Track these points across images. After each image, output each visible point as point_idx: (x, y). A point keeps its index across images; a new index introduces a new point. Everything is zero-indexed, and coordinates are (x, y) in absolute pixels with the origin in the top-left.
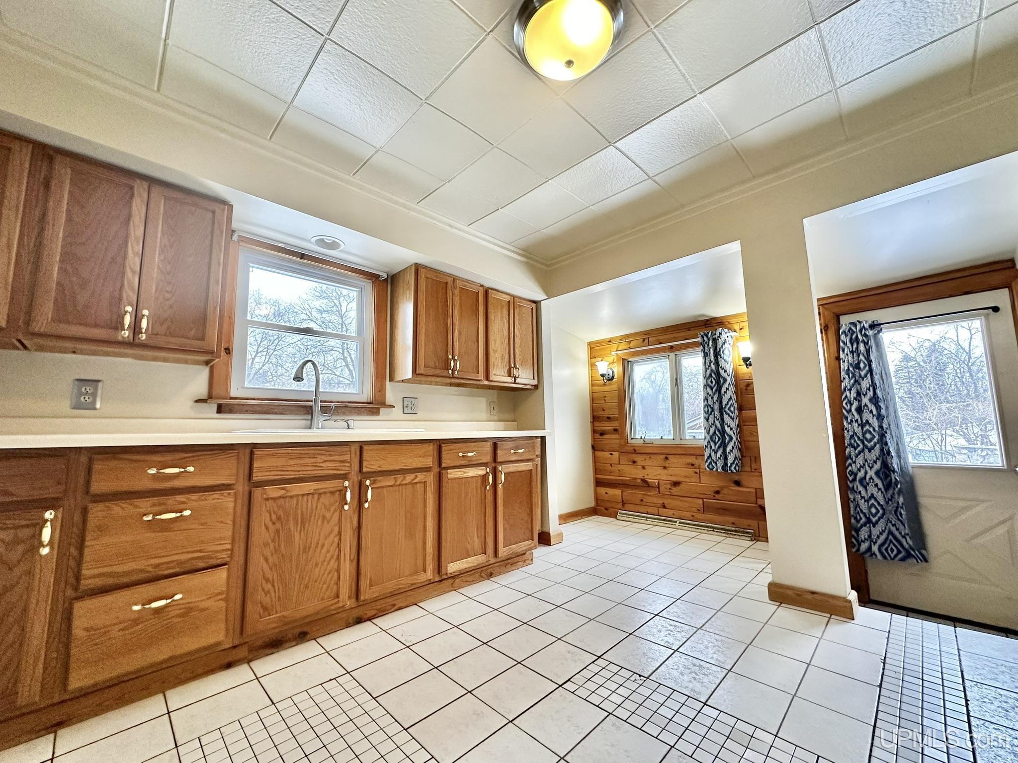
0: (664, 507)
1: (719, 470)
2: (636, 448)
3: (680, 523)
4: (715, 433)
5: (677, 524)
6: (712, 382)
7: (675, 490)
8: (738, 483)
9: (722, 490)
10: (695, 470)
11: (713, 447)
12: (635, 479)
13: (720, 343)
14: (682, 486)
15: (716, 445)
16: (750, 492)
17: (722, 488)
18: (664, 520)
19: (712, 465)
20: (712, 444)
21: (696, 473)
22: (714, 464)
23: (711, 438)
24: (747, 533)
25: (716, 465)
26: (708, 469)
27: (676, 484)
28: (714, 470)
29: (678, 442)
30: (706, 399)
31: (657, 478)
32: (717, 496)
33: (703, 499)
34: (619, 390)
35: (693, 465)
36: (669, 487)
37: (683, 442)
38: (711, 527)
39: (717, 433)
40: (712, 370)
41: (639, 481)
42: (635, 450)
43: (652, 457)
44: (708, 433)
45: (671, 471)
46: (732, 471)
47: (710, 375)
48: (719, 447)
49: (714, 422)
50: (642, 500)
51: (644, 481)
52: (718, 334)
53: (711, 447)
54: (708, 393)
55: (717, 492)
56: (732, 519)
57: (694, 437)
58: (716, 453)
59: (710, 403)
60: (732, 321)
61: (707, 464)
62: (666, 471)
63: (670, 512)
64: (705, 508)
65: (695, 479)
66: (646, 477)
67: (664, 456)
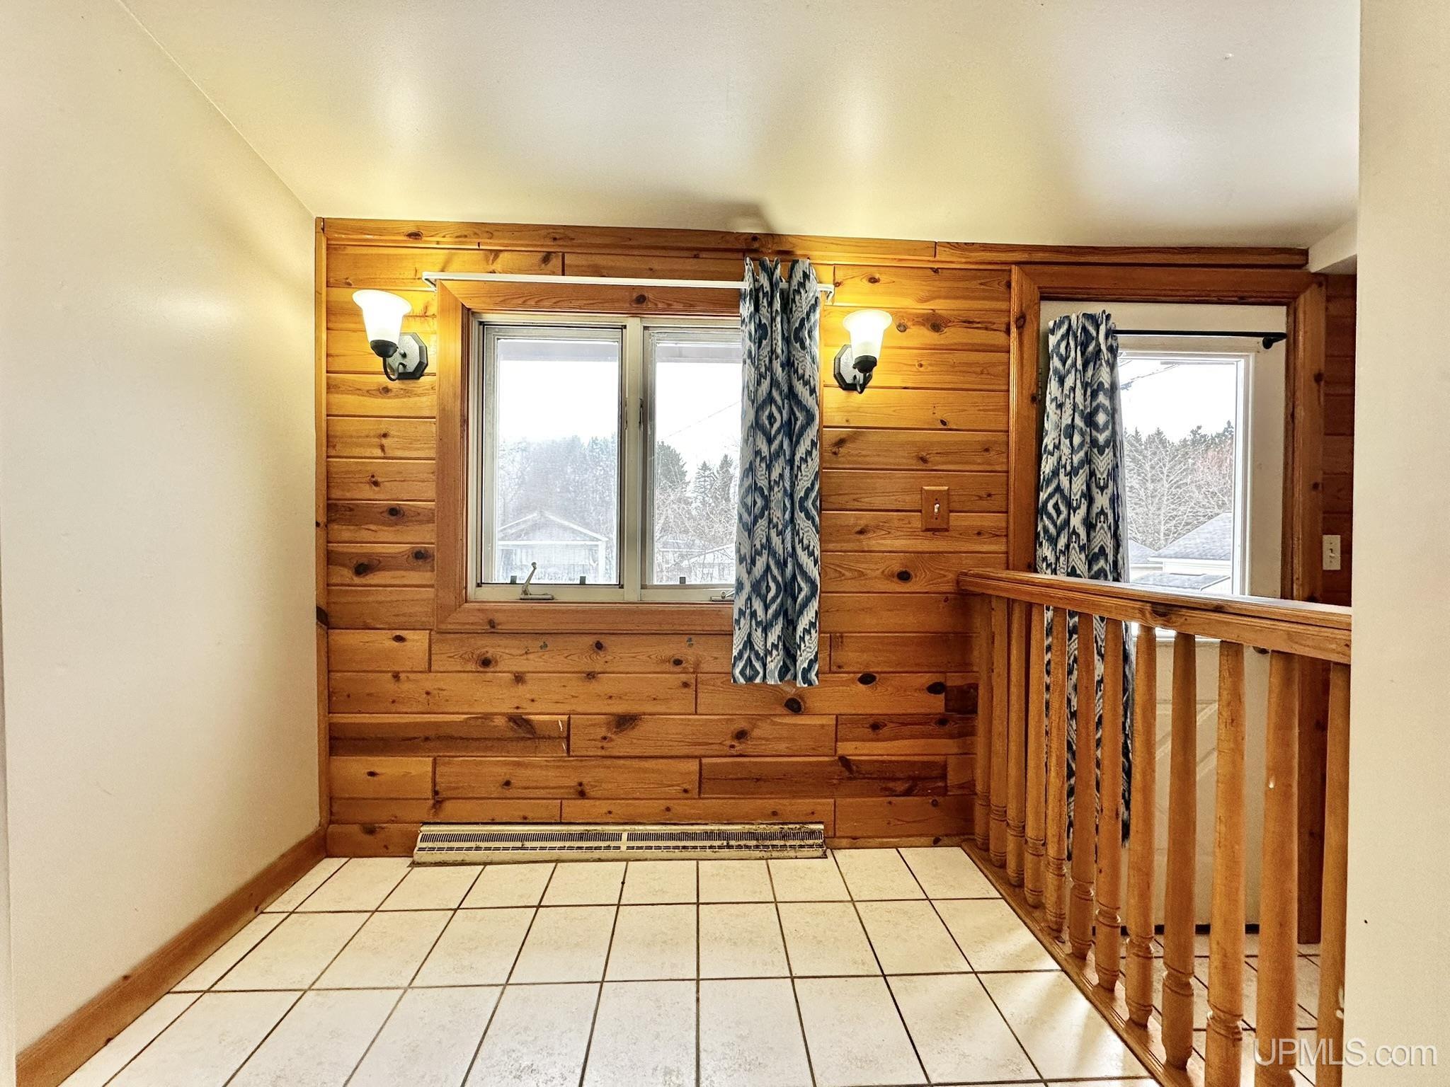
0: (582, 794)
1: (770, 682)
2: (498, 618)
3: (632, 837)
4: (768, 568)
5: (624, 843)
6: (771, 418)
7: (622, 744)
8: (795, 706)
9: (755, 726)
10: (684, 677)
11: (760, 613)
12: (487, 717)
13: (803, 303)
14: (645, 728)
15: (766, 608)
16: (822, 726)
17: (755, 720)
18: (581, 837)
19: (752, 667)
20: (758, 605)
21: (686, 685)
22: (758, 665)
23: (756, 587)
24: (812, 834)
25: (764, 666)
26: (742, 680)
27: (624, 722)
28: (758, 680)
29: (631, 594)
30: (750, 470)
31: (567, 708)
32: (739, 747)
33: (700, 757)
34: (444, 416)
35: (678, 662)
36: (603, 732)
37: (650, 596)
38: (720, 835)
39: (775, 571)
40: (774, 383)
41: (500, 721)
42: (492, 624)
43: (550, 640)
44: (749, 572)
45: (605, 685)
46: (810, 684)
47: (770, 399)
48: (776, 616)
49: (768, 539)
50: (508, 783)
51: (518, 720)
52: (798, 276)
53: (754, 614)
54: (758, 453)
55: (741, 735)
56: (770, 804)
57: (683, 580)
58: (765, 631)
59: (763, 483)
60: (817, 255)
61: (741, 665)
62: (594, 687)
63: (603, 807)
64: (706, 782)
65: (682, 702)
66: (528, 708)
67: (591, 640)
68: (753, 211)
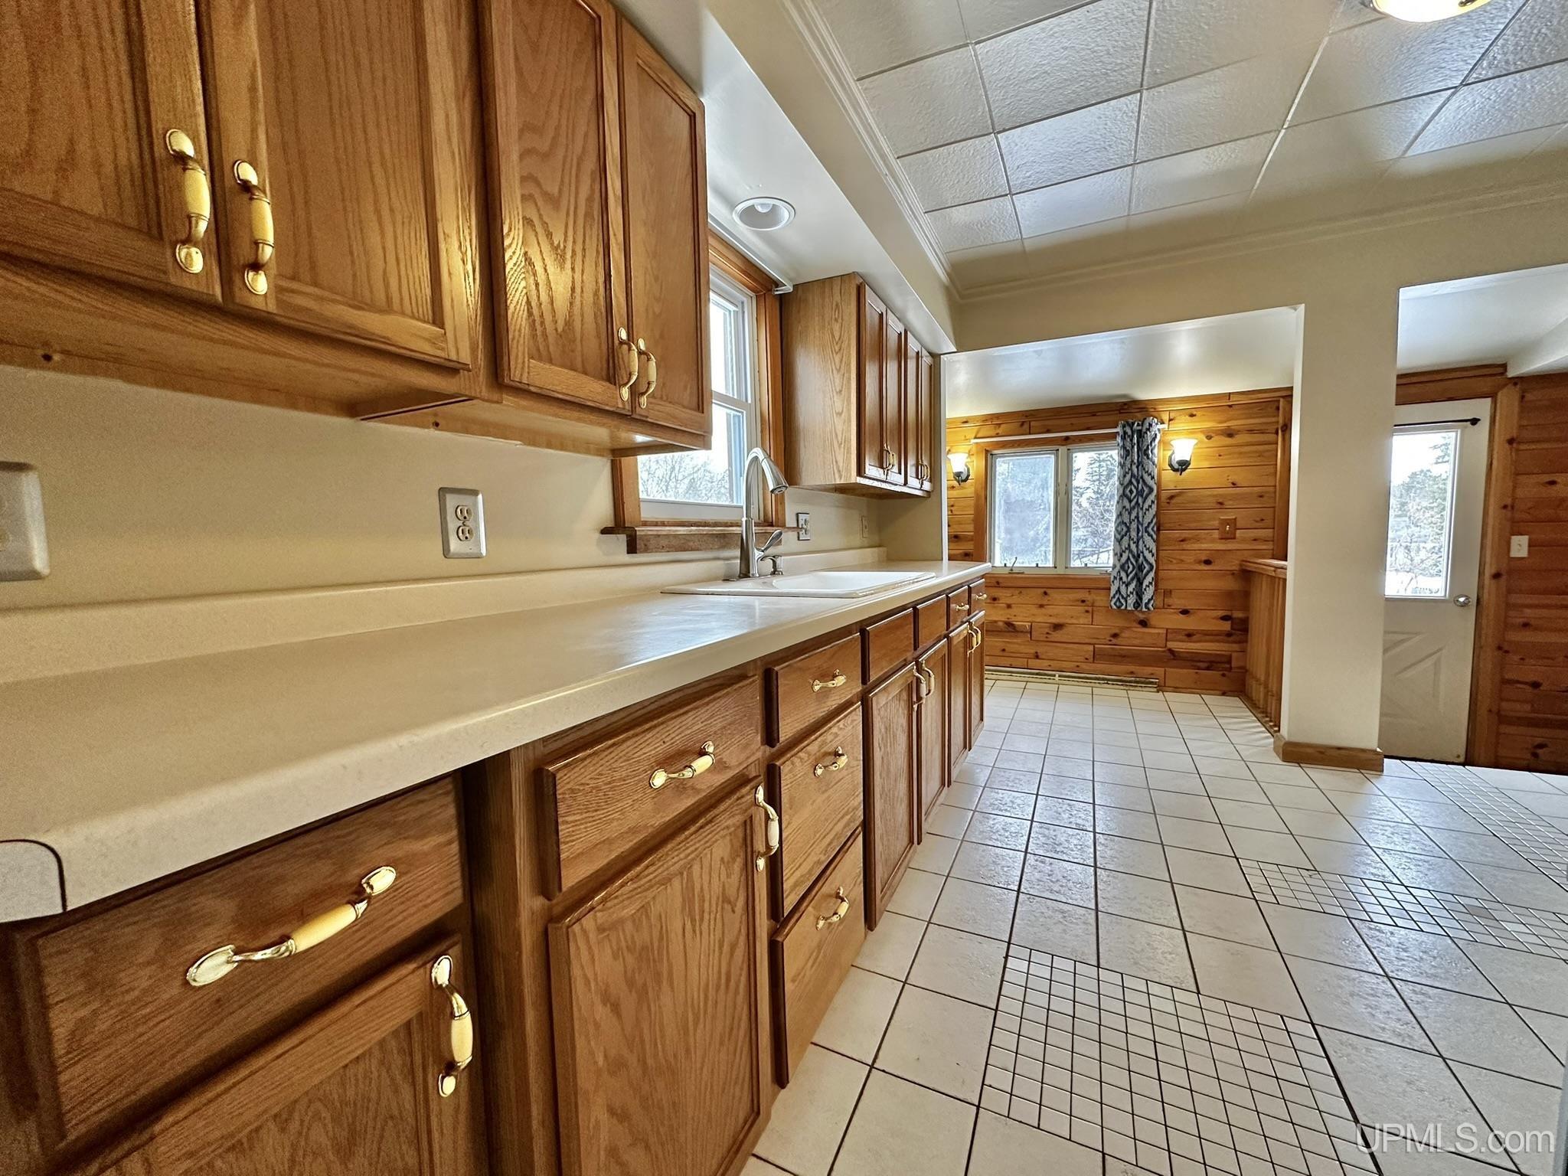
0: (1037, 657)
1: (1129, 608)
2: (1000, 581)
3: (1060, 676)
4: (1129, 558)
5: (1057, 678)
6: (1131, 492)
7: (1057, 636)
8: (1144, 623)
9: (1122, 632)
10: (1086, 608)
11: (1125, 579)
12: (996, 622)
13: (1149, 436)
14: (1065, 630)
15: (1128, 576)
16: (1159, 634)
17: (1123, 629)
18: (1037, 674)
19: (1120, 602)
20: (1123, 575)
21: (1087, 612)
22: (1123, 601)
23: (1122, 567)
24: (1152, 683)
25: (1126, 601)
26: (1115, 607)
27: (1057, 627)
28: (1123, 607)
29: (1061, 571)
30: (1120, 515)
31: (1030, 619)
32: (1114, 641)
33: (1094, 644)
34: (977, 496)
35: (1083, 601)
36: (1047, 630)
37: (1068, 572)
38: (1103, 679)
39: (1132, 560)
40: (1133, 476)
41: (1001, 624)
42: (998, 583)
43: (1023, 590)
44: (1119, 560)
45: (1049, 610)
46: (1149, 609)
47: (1131, 482)
48: (1132, 579)
49: (1129, 545)
50: (1004, 650)
51: (1009, 624)
52: (1146, 425)
53: (1121, 579)
54: (1124, 507)
55: (1115, 636)
56: (1132, 668)
57: (1086, 565)
58: (1127, 586)
59: (1127, 520)
60: (1160, 408)
61: (1114, 600)
62: (1043, 610)
63: (1046, 663)
64: (1096, 656)
65: (1085, 619)
66: (1014, 619)
67: (1043, 590)
68: (1124, 396)
